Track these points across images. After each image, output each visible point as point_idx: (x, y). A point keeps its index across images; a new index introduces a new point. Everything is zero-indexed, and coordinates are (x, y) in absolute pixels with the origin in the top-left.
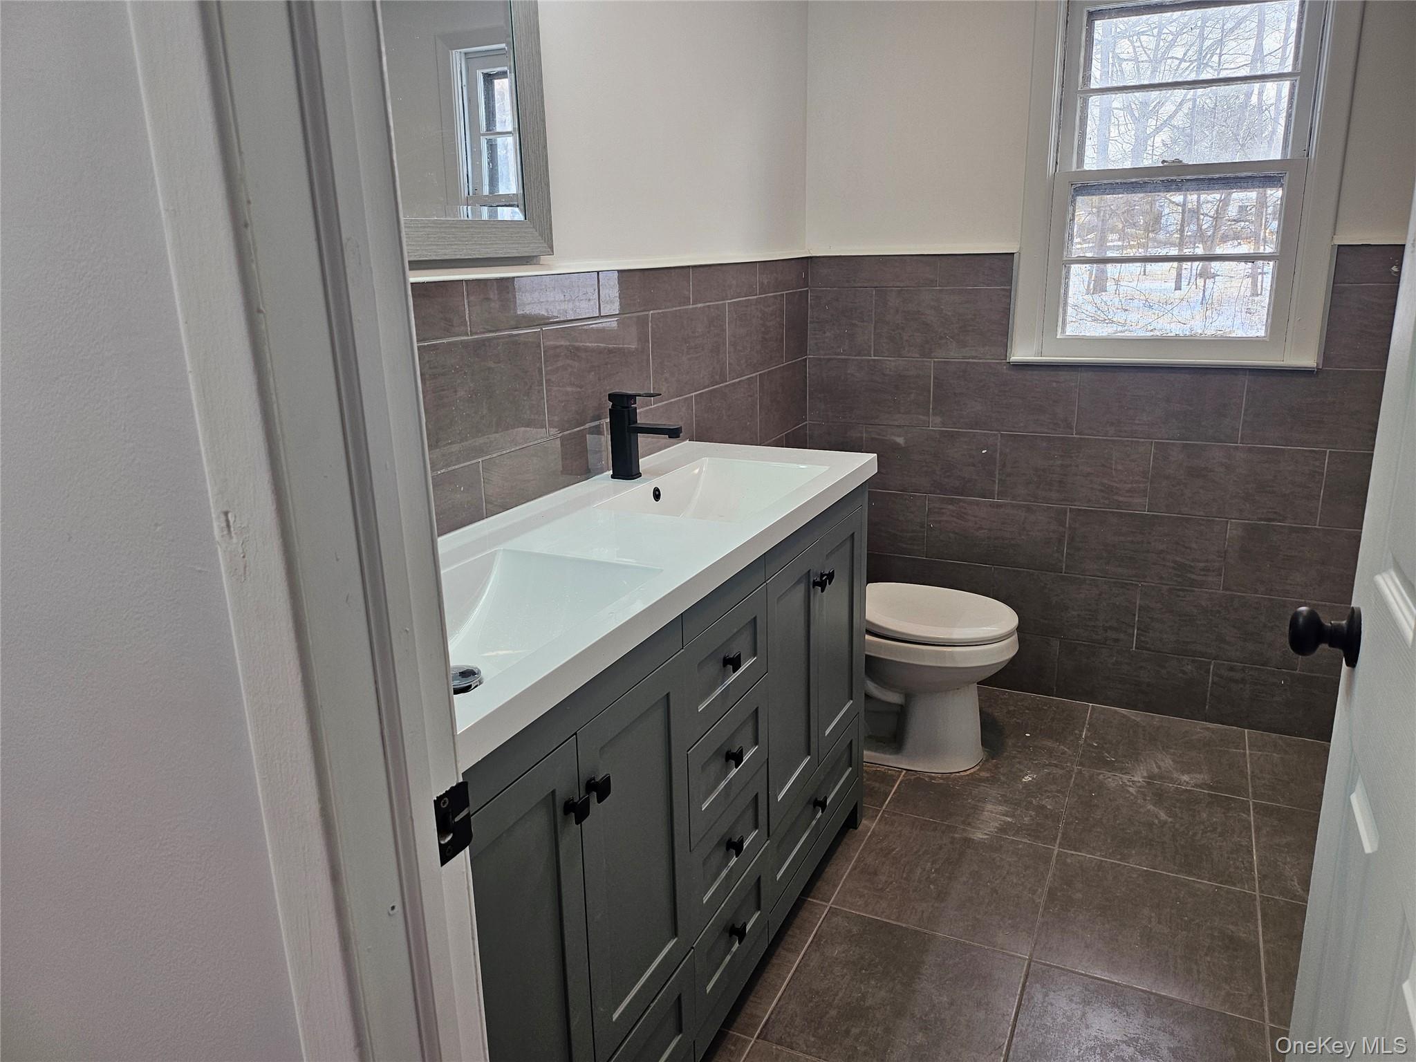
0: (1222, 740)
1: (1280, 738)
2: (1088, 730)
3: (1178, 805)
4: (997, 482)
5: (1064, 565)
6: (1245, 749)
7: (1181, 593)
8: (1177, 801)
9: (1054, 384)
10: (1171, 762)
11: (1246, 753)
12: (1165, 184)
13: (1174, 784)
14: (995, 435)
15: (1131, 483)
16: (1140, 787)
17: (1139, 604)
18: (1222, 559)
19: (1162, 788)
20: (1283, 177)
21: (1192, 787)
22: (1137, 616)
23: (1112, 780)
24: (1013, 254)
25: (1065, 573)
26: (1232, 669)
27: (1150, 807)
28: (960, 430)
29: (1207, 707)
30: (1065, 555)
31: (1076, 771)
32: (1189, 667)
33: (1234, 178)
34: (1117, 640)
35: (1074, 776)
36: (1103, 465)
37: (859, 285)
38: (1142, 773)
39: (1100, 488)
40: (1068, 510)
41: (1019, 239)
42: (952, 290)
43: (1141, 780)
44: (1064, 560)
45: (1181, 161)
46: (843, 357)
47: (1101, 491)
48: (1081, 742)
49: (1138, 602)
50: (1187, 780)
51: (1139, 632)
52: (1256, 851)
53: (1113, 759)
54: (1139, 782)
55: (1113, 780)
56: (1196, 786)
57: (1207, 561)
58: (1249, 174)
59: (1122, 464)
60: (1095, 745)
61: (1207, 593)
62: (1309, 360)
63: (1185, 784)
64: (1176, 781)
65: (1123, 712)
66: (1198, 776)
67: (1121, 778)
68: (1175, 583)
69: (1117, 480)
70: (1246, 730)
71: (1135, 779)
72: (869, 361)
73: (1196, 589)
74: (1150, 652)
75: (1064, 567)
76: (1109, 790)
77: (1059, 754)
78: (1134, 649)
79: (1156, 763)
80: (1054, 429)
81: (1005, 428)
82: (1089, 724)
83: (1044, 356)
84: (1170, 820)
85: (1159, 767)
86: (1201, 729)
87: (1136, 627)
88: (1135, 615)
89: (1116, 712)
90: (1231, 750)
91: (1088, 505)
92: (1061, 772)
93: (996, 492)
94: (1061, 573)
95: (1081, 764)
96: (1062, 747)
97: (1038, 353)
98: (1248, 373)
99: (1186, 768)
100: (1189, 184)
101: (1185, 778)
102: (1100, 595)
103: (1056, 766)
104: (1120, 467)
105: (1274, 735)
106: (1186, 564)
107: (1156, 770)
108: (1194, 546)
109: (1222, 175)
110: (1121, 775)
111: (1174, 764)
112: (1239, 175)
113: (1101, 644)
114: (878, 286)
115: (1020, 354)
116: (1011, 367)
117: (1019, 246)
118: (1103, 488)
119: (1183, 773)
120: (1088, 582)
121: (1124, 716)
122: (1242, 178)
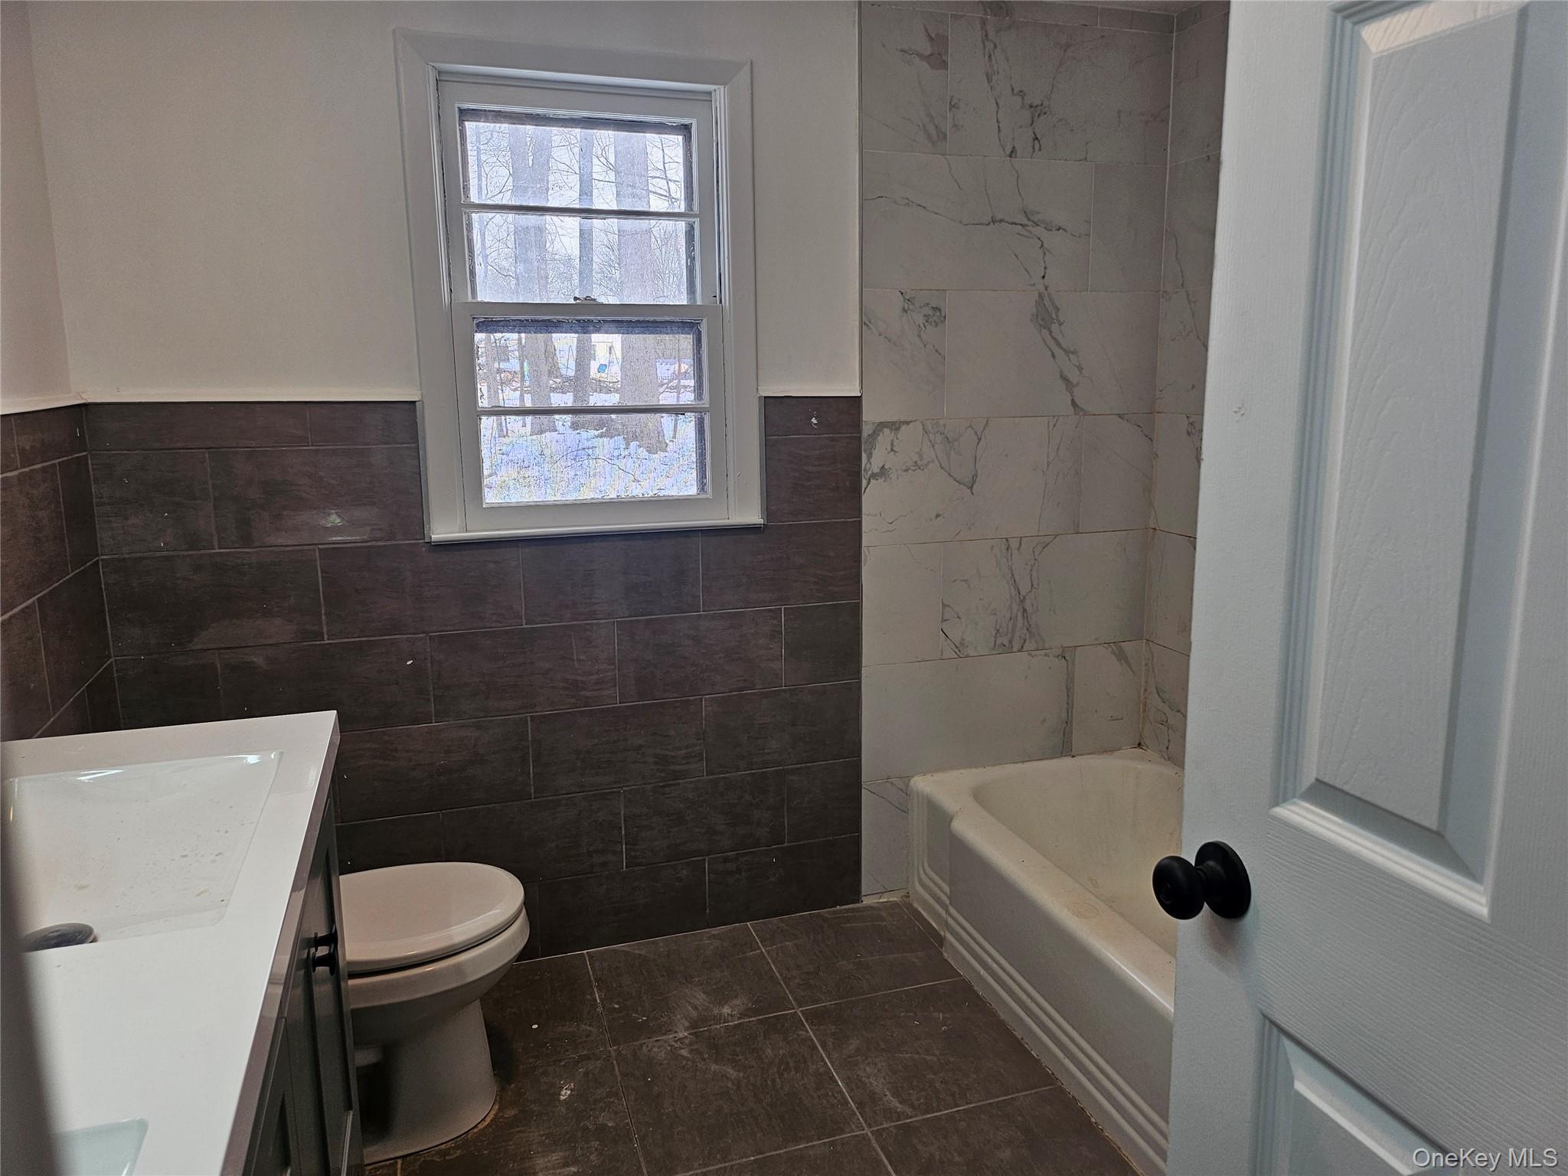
0: (735, 945)
1: (782, 921)
2: (599, 990)
3: (738, 1049)
4: (432, 699)
5: (532, 788)
6: (760, 949)
7: (667, 790)
8: (735, 1044)
9: (491, 565)
10: (704, 996)
11: (762, 951)
12: (581, 325)
13: (720, 1023)
14: (422, 639)
15: (598, 674)
16: (691, 1044)
17: (625, 813)
18: (702, 741)
19: (712, 1034)
20: (699, 323)
21: (739, 1018)
22: (623, 829)
23: (657, 1048)
24: (414, 402)
25: (535, 798)
26: (726, 860)
27: (714, 1067)
28: (373, 639)
29: (708, 911)
30: (531, 775)
31: (613, 1054)
32: (685, 872)
33: (652, 322)
34: (604, 864)
35: (615, 1062)
36: (563, 658)
37: (179, 445)
38: (683, 1025)
39: (561, 685)
40: (529, 719)
41: (418, 384)
42: (333, 450)
43: (686, 1034)
44: (532, 783)
45: (595, 300)
46: (165, 553)
47: (565, 688)
48: (600, 1009)
49: (622, 812)
50: (729, 1012)
51: (629, 847)
52: (837, 1073)
53: (645, 1018)
54: (686, 1037)
55: (659, 1047)
56: (742, 1015)
57: (687, 747)
58: (668, 319)
59: (585, 653)
60: (616, 1006)
61: (691, 783)
62: (754, 517)
63: (730, 1018)
64: (720, 1019)
65: (624, 949)
66: (737, 1002)
67: (665, 1042)
68: (658, 780)
69: (580, 672)
70: (748, 923)
71: (681, 1035)
72: (210, 555)
73: (680, 781)
74: (642, 867)
75: (532, 791)
76: (661, 1064)
77: (584, 1039)
78: (624, 869)
79: (690, 1003)
80: (499, 622)
81: (434, 628)
82: (596, 980)
83: (470, 531)
84: (741, 1075)
85: (695, 1008)
86: (710, 939)
87: (624, 841)
88: (621, 828)
89: (615, 950)
90: (747, 955)
91: (551, 709)
92: (598, 1063)
93: (433, 713)
94: (531, 799)
95: (615, 1042)
96: (583, 1027)
97: (463, 528)
98: (700, 535)
99: (721, 995)
100: (607, 325)
101: (726, 1010)
102: (579, 814)
103: (588, 1058)
104: (583, 657)
105: (774, 920)
106: (667, 755)
107: (694, 1014)
108: (672, 733)
109: (641, 318)
110: (664, 1037)
111: (707, 997)
112: (658, 319)
113: (587, 873)
114: (213, 446)
115: (440, 532)
116: (432, 547)
117: (420, 392)
118: (565, 685)
119: (721, 1004)
120: (563, 802)
121: (626, 953)
122: (661, 322)
